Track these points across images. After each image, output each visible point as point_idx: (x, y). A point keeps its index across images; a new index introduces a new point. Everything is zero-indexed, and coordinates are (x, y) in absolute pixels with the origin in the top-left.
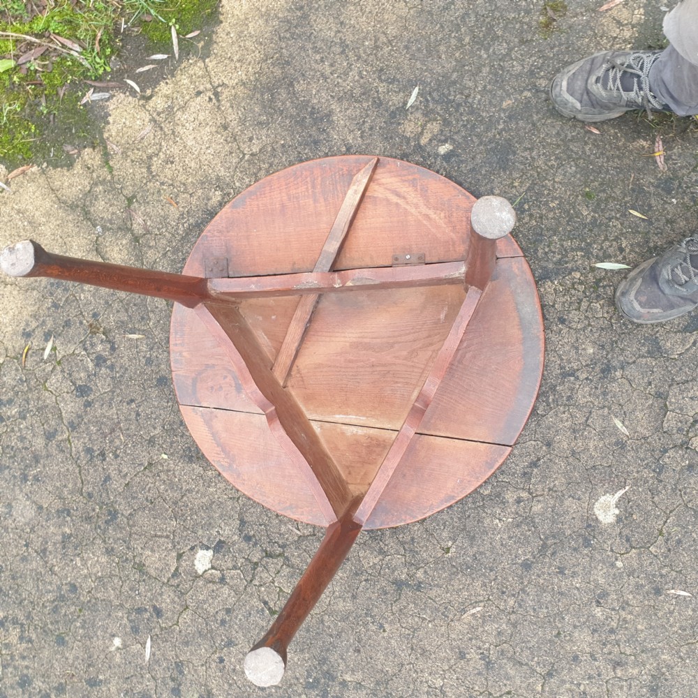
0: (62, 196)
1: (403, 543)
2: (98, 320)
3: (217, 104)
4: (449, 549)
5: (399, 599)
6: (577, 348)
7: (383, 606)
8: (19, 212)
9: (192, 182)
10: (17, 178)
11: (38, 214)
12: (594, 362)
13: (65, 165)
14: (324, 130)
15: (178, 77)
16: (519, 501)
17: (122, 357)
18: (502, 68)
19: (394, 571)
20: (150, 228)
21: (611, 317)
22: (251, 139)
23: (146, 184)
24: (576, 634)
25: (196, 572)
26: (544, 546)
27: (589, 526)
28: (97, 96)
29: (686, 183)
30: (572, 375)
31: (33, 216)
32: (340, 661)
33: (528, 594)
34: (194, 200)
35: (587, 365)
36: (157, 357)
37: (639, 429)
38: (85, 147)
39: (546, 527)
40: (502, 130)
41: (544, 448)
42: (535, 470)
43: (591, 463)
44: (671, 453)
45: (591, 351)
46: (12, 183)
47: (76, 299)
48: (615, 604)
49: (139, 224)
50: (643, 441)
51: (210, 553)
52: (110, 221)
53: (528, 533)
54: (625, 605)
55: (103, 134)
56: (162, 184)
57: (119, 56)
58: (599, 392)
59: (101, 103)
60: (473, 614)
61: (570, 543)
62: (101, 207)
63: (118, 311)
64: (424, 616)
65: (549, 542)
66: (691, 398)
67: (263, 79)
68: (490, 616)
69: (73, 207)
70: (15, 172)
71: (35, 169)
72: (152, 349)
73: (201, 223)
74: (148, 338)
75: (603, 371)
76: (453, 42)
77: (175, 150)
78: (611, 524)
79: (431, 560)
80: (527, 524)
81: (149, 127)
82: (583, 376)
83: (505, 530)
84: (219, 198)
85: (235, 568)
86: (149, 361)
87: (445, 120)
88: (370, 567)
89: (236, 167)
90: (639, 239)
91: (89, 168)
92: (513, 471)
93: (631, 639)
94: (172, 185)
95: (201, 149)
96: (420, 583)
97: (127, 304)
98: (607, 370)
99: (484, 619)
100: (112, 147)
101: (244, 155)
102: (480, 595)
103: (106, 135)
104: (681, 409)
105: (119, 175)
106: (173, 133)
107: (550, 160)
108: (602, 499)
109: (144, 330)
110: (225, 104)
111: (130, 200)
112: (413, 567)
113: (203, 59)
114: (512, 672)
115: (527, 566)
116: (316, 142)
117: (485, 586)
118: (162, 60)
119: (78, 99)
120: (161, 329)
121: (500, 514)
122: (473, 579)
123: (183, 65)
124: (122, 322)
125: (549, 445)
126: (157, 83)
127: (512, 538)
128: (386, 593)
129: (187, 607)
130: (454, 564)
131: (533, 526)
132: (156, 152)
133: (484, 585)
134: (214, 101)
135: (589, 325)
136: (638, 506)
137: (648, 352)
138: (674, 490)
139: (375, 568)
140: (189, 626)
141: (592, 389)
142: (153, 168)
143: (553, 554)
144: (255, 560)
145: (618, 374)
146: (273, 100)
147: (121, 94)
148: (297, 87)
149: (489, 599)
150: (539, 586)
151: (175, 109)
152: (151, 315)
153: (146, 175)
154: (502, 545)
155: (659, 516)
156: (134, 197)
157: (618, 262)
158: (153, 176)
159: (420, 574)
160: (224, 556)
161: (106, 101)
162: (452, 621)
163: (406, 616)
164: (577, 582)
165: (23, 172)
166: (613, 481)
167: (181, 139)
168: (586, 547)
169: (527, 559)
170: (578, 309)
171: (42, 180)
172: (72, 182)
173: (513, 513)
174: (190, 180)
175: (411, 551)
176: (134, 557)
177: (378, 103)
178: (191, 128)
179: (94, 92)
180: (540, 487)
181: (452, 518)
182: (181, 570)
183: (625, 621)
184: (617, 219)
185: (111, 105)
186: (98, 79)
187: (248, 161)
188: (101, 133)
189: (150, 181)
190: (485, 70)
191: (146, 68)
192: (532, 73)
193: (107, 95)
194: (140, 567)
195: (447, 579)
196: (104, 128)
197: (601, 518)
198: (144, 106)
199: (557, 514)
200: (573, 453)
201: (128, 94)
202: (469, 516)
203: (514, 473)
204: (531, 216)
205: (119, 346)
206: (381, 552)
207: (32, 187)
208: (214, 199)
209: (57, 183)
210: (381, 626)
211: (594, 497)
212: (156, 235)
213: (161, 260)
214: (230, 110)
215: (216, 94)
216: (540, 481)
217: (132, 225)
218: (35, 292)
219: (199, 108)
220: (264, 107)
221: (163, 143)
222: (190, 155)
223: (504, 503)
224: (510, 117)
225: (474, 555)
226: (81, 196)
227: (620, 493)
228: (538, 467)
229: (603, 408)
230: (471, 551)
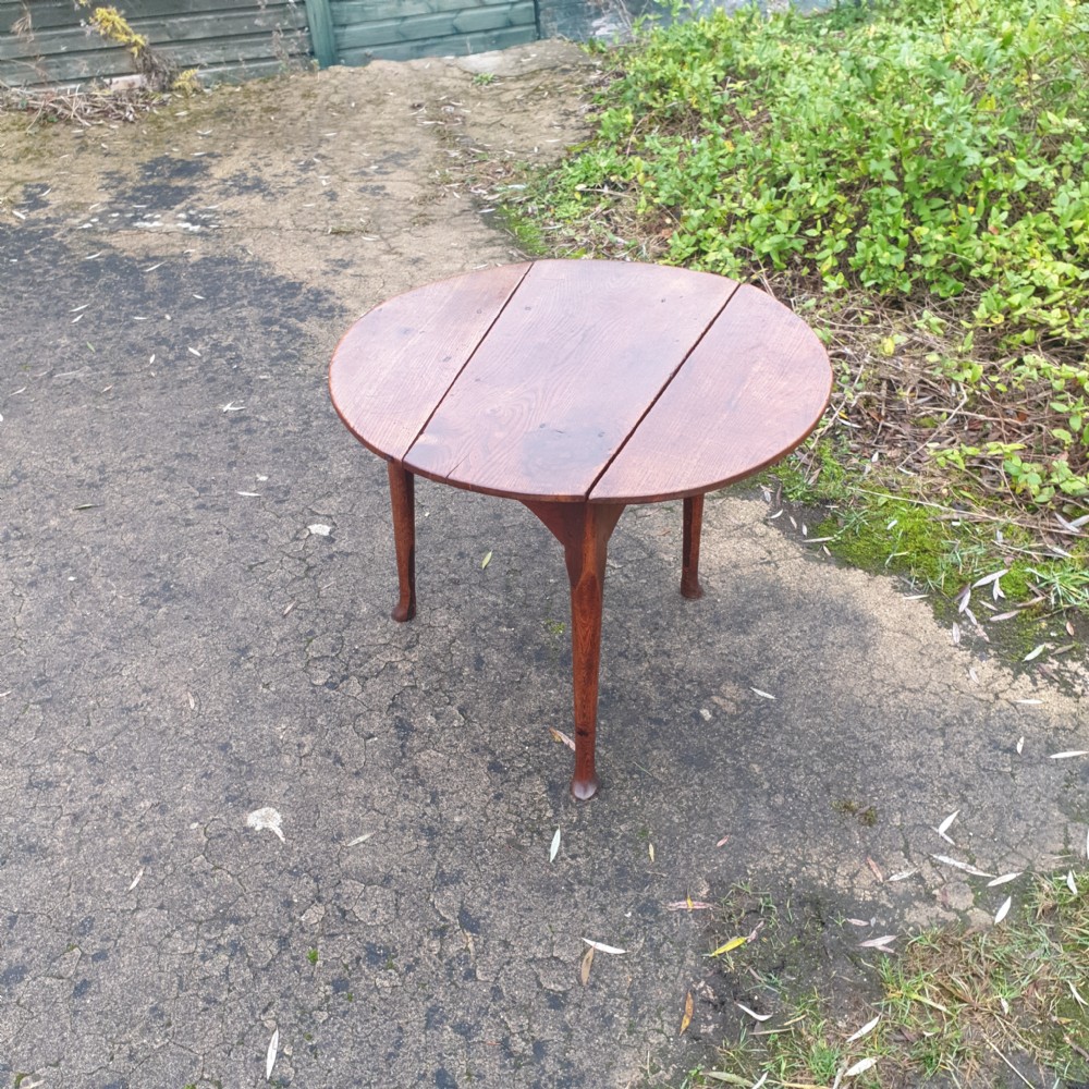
3: (758, 562)
4: (268, 688)
6: (463, 807)
7: (226, 638)
12: (443, 820)
14: (730, 628)
15: (785, 541)
16: (300, 746)
18: (796, 767)
19: (259, 647)
21: (493, 841)
22: (723, 581)
24: (128, 783)
25: (310, 525)
26: (241, 763)
27: (250, 802)
28: (767, 494)
29: (650, 929)
30: (433, 801)
32: (182, 606)
33: (192, 746)
34: (666, 544)
35: (440, 815)
37: (351, 857)
39: (263, 765)
40: (725, 763)
41: (354, 770)
42: (331, 761)
43: (324, 809)
44: (313, 885)
45: (457, 819)
48: (148, 819)
49: (647, 512)
50: (336, 859)
51: (326, 534)
54: (142, 827)
57: (804, 506)
58: (407, 823)
60: (188, 702)
61: (236, 784)
65: (244, 767)
66: (375, 911)
67: (783, 592)
68: (181, 714)
73: (644, 547)
75: (431, 829)
76: (826, 729)
77: (716, 537)
78: (246, 821)
80: (272, 750)
81: (737, 523)
82: (429, 811)
83: (272, 732)
84: (666, 559)
85: (306, 547)
87: (738, 716)
90: (585, 875)
93: (101, 832)
95: (716, 551)
98: (431, 833)
99: (179, 710)
102: (207, 708)
104: (364, 899)
106: (731, 536)
107: (688, 800)
108: (278, 816)
113: (804, 556)
114: (110, 728)
115: (224, 747)
118: (802, 532)
119: (765, 484)
121: (291, 729)
122: (227, 705)
123: (797, 544)
125: (357, 774)
126: (779, 528)
127: (261, 737)
128: (238, 641)
129: (279, 517)
130: (250, 691)
131: (267, 755)
132: (715, 526)
133: (217, 712)
134: (762, 561)
135: (488, 820)
136: (258, 849)
137: (443, 873)
138: (266, 886)
140: (260, 517)
141: (412, 817)
143: (229, 770)
144: (308, 560)
145: (424, 843)
146: (762, 597)
148: (773, 614)
149: (199, 715)
150: (197, 756)
151: (754, 538)
154: (256, 729)
155: (239, 867)
156: (674, 511)
157: (559, 853)
159: (249, 665)
160: (320, 542)
161: (762, 499)
162: (189, 686)
163: (208, 653)
164: (188, 788)
166: (295, 827)
168: (226, 798)
169: (231, 748)
170: (509, 812)
173: (288, 740)
176: (339, 493)
177: (757, 668)
178: (735, 546)
180: (312, 763)
182: (316, 516)
183: (126, 826)
184: (612, 856)
185: (760, 503)
186: (783, 495)
188: (733, 496)
190: (794, 753)
192: (790, 790)
194: (327, 495)
195: (235, 685)
197: (256, 813)
199: (274, 775)
200: (340, 794)
204: (625, 780)
208: (666, 556)
210: (205, 636)
211: (282, 808)
212: (636, 522)
214: (752, 570)
215: (769, 563)
216: (317, 764)
217: (647, 508)
219: (755, 552)
220: (755, 591)
223: (302, 733)
224: (739, 770)
225: (253, 707)
227: (279, 833)
228: (334, 763)
229: (387, 825)
230: (258, 706)
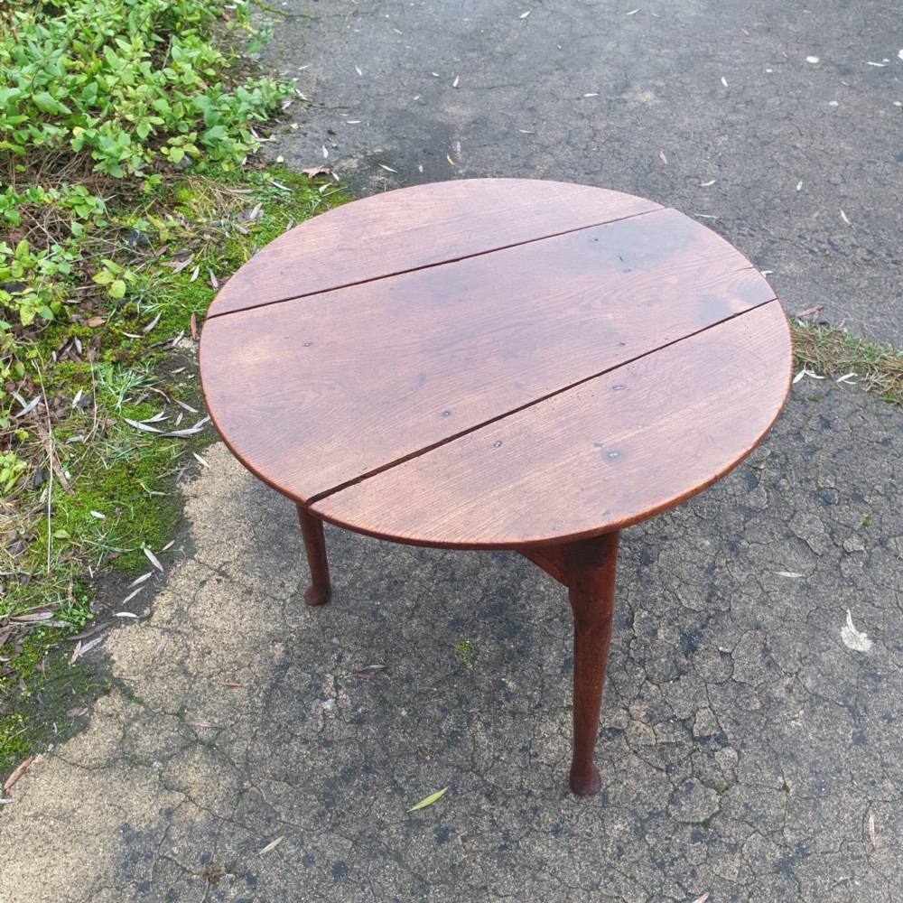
0: (90, 762)
1: (742, 819)
2: (212, 863)
3: (228, 580)
4: (785, 785)
5: (800, 883)
6: (696, 548)
8: (35, 817)
9: (243, 655)
10: (17, 783)
11: (64, 801)
12: (719, 549)
13: (78, 731)
14: (348, 539)
15: (173, 584)
16: (789, 690)
17: (270, 882)
19: (764, 858)
20: (221, 724)
22: (282, 585)
23: (191, 688)
26: (852, 710)
27: (861, 663)
28: (87, 647)
30: (715, 568)
31: (60, 807)
33: (892, 765)
34: (256, 668)
35: (717, 554)
36: (314, 848)
37: (803, 567)
38: (96, 699)
39: (833, 693)
41: (758, 632)
42: (772, 654)
43: (803, 615)
44: (843, 566)
45: (708, 543)
46: (12, 792)
47: (169, 859)
49: (205, 728)
50: (816, 572)
52: (167, 749)
53: (828, 710)
55: (111, 675)
56: (210, 676)
57: (97, 599)
58: (746, 564)
59: (95, 650)
60: (876, 831)
61: (866, 690)
62: (147, 743)
63: (232, 834)
64: (841, 878)
65: (851, 702)
66: (809, 522)
67: (264, 538)
68: (890, 818)
69: (110, 764)
70: (13, 775)
71: (39, 758)
72: (302, 844)
73: (278, 681)
74: (290, 835)
75: (732, 549)
77: (206, 641)
78: (872, 647)
79: (783, 811)
80: (818, 703)
81: (165, 638)
83: (808, 725)
84: (282, 649)
86: (308, 861)
88: (739, 875)
89: (283, 614)
91: (111, 716)
92: (757, 669)
94: (222, 671)
95: (235, 623)
96: (799, 845)
97: (240, 819)
98: (733, 547)
99: (890, 825)
100: (131, 679)
101: (284, 601)
102: (859, 805)
103: (116, 674)
104: (812, 533)
105: (152, 700)
106: (195, 628)
108: (843, 634)
109: (278, 831)
110: (237, 576)
111: (180, 715)
112: (776, 835)
113: (190, 557)
115: (860, 739)
116: (348, 551)
117: (853, 791)
118: (147, 579)
119: (68, 659)
120: (300, 814)
121: (789, 715)
122: (836, 795)
123: (172, 573)
124: (246, 842)
125: (758, 628)
127: (821, 726)
128: (783, 891)
130: (805, 795)
131: (824, 701)
132: (186, 654)
133: (851, 792)
134: (223, 579)
135: (686, 528)
136: (872, 618)
137: (746, 516)
138: (878, 587)
139: (744, 872)
141: (739, 566)
142: (191, 669)
143: (866, 709)
145: (744, 543)
146: (283, 546)
147: (116, 631)
149: (871, 802)
150: (891, 749)
151: (185, 608)
152: (277, 808)
153: (186, 681)
154: (821, 740)
155: (894, 613)
156: (183, 708)
158: (195, 677)
159: (789, 836)
161: (101, 645)
162: (868, 857)
163: (826, 897)
165: (25, 771)
166: (833, 615)
167: (207, 627)
168: (880, 681)
169: (854, 733)
170: (666, 524)
171: (55, 763)
172: (97, 741)
173: (797, 705)
174: (240, 654)
175: (756, 820)
178: (213, 613)
179: (82, 645)
180: (790, 665)
181: (757, 755)
185: (109, 646)
186: (81, 630)
187: (291, 603)
188: (109, 675)
189: (194, 683)
191: (134, 594)
193: (99, 640)
195: (816, 817)
196: (111, 669)
197: (860, 649)
198: (149, 625)
199: (829, 675)
200: (783, 619)
201: (123, 626)
202: (768, 740)
203: (760, 671)
205: (258, 872)
206: (734, 848)
207: (43, 780)
208: (277, 654)
209: (77, 755)
211: (837, 639)
212: (232, 725)
213: (253, 745)
214: (245, 577)
216: (786, 660)
217: (196, 735)
218: (104, 893)
219: (213, 593)
220: (278, 556)
221: (189, 643)
222: (225, 635)
223: (781, 702)
225: (811, 771)
226: (114, 748)
227: (849, 620)
228: (770, 651)
229: (762, 573)
230: (805, 770)
